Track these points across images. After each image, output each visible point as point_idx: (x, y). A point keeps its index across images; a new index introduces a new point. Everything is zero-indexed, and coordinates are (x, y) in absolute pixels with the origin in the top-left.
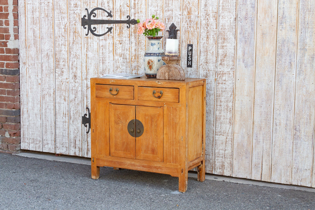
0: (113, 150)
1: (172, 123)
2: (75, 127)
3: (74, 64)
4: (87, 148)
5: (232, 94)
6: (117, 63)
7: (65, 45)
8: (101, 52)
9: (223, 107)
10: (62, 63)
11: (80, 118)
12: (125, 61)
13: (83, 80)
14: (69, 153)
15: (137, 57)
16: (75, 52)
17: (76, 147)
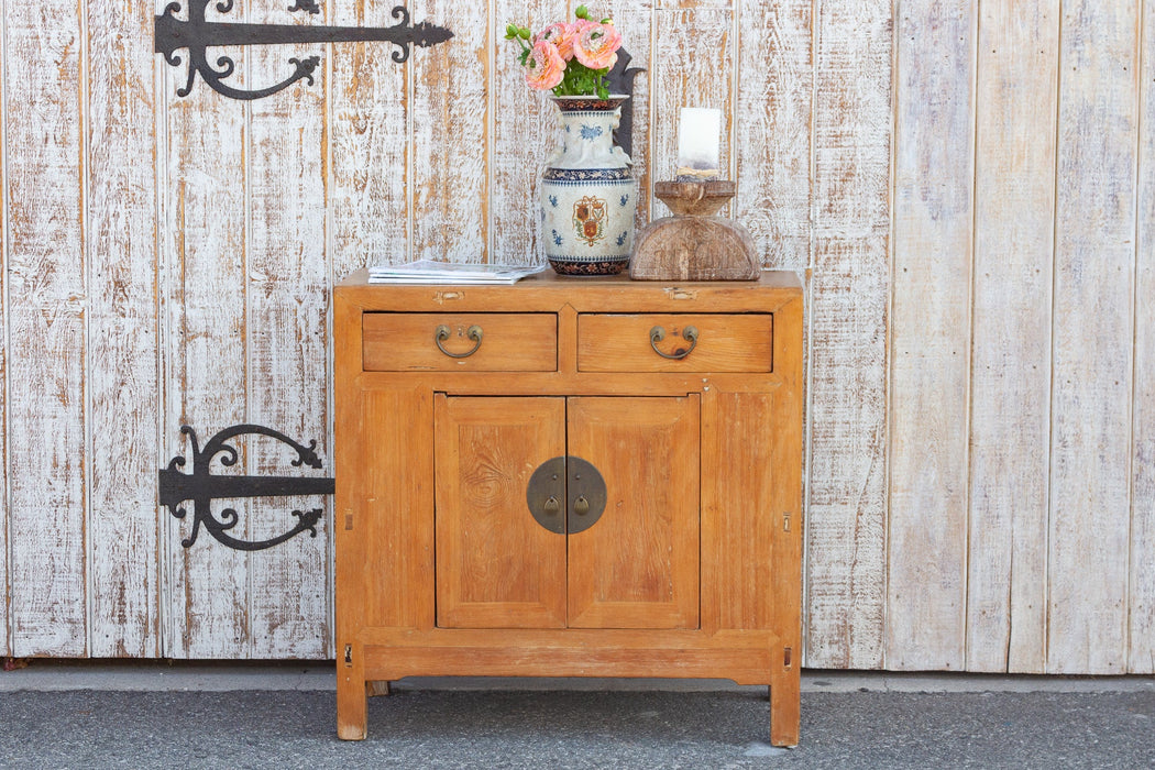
0: (450, 601)
1: (742, 461)
2: (121, 524)
3: (113, 228)
4: (187, 614)
5: (882, 328)
6: (345, 218)
7: (64, 143)
8: (259, 168)
9: (839, 386)
10: (44, 227)
11: (146, 478)
12: (382, 210)
13: (163, 303)
14: (85, 649)
15: (441, 188)
16: (116, 173)
17: (127, 614)
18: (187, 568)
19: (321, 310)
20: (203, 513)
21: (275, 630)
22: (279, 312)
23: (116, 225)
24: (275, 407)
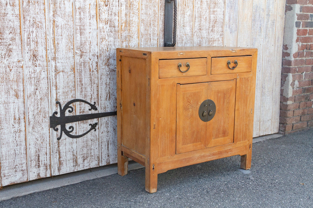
0: (180, 146)
1: (244, 96)
2: (37, 136)
3: (31, 36)
4: (59, 161)
6: (102, 33)
8: (78, 17)
10: (7, 36)
11: (46, 120)
12: (112, 30)
13: (49, 62)
14: (28, 178)
15: (128, 23)
16: (32, 17)
17: (41, 164)
18: (59, 147)
19: (96, 62)
20: (63, 129)
21: (85, 161)
22: (84, 63)
23: (33, 35)
24: (83, 93)
